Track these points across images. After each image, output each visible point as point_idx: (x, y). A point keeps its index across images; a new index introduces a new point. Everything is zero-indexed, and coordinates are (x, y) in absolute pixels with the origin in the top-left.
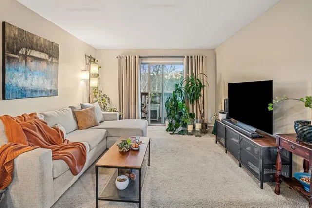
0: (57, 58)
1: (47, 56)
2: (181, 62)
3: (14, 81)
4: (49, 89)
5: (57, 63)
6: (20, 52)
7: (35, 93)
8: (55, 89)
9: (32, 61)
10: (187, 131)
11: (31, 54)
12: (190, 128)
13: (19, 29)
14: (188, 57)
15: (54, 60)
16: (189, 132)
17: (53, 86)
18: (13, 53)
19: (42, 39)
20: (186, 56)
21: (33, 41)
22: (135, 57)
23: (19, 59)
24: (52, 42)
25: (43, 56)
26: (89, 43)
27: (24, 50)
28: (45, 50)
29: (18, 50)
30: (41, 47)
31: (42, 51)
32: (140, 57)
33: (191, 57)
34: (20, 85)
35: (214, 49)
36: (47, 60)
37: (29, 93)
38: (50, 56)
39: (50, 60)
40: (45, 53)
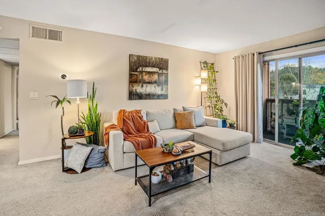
0: (167, 69)
1: (158, 69)
3: (134, 89)
4: (160, 93)
5: (167, 74)
6: (138, 70)
7: (149, 96)
8: (165, 94)
9: (146, 75)
11: (145, 70)
13: (137, 56)
15: (164, 71)
17: (163, 91)
18: (134, 71)
19: (153, 58)
21: (146, 61)
22: (254, 55)
23: (137, 75)
24: (162, 58)
25: (155, 70)
26: (202, 50)
27: (141, 68)
28: (156, 65)
29: (137, 69)
30: (153, 64)
31: (154, 67)
32: (260, 53)
34: (138, 91)
36: (158, 72)
37: (144, 96)
38: (160, 69)
39: (160, 72)
40: (156, 67)
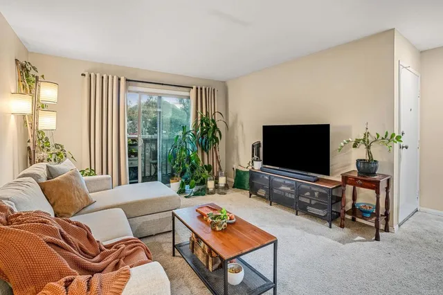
2: (187, 94)
10: (208, 189)
12: (211, 185)
14: (197, 88)
16: (210, 190)
20: (194, 87)
22: (119, 79)
32: (127, 80)
33: (201, 89)
35: (225, 82)
